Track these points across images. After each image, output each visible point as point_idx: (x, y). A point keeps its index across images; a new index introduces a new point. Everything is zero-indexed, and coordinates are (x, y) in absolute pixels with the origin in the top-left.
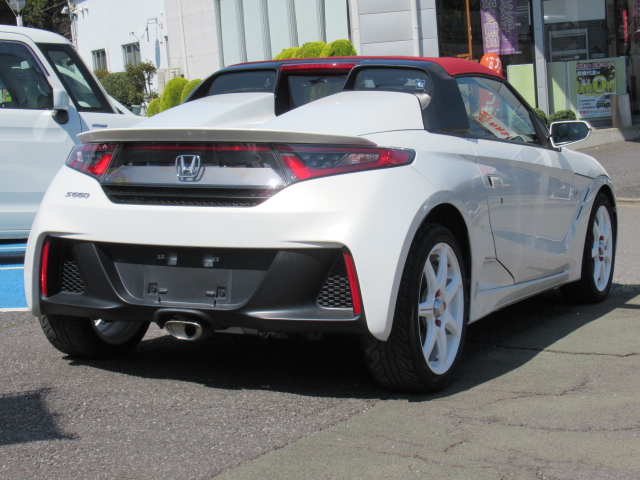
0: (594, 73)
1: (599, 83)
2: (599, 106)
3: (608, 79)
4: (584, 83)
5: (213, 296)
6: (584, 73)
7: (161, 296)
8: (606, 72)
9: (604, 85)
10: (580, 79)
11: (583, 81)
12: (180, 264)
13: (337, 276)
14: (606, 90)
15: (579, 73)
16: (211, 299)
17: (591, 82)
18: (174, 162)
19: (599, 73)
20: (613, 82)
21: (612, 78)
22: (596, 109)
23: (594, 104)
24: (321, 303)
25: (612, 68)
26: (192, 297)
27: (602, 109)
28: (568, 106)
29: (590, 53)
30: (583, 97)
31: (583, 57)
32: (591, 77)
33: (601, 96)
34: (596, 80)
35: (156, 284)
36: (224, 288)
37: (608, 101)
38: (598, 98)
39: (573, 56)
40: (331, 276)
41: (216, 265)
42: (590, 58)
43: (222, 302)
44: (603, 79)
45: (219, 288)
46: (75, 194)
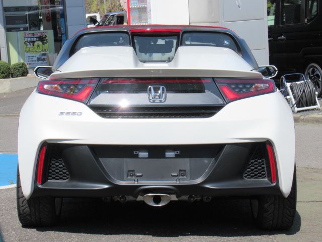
0: (35, 39)
1: (38, 46)
2: (38, 60)
3: (43, 44)
4: (29, 46)
5: (177, 176)
6: (29, 39)
7: (137, 178)
8: (42, 39)
9: (41, 47)
10: (26, 43)
11: (28, 44)
12: (150, 157)
13: (257, 160)
14: (43, 50)
15: (26, 39)
16: (176, 178)
17: (33, 45)
18: (147, 90)
19: (38, 39)
20: (46, 45)
21: (46, 43)
22: (37, 62)
23: (35, 59)
24: (246, 177)
25: (46, 36)
26: (162, 177)
27: (40, 62)
28: (19, 60)
29: (30, 27)
30: (29, 54)
31: (26, 29)
32: (33, 42)
33: (39, 54)
34: (36, 44)
35: (133, 171)
36: (185, 171)
37: (44, 57)
38: (38, 55)
39: (19, 28)
40: (252, 159)
41: (177, 156)
42: (30, 30)
43: (183, 180)
44: (40, 43)
45: (180, 171)
46: (68, 113)
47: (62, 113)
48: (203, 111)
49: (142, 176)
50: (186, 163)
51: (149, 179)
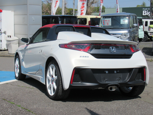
13: (139, 73)
16: (118, 80)
24: (136, 79)
43: (120, 81)
45: (119, 78)
46: (83, 57)
47: (81, 57)
48: (126, 56)
49: (107, 80)
50: (121, 75)
51: (110, 81)
